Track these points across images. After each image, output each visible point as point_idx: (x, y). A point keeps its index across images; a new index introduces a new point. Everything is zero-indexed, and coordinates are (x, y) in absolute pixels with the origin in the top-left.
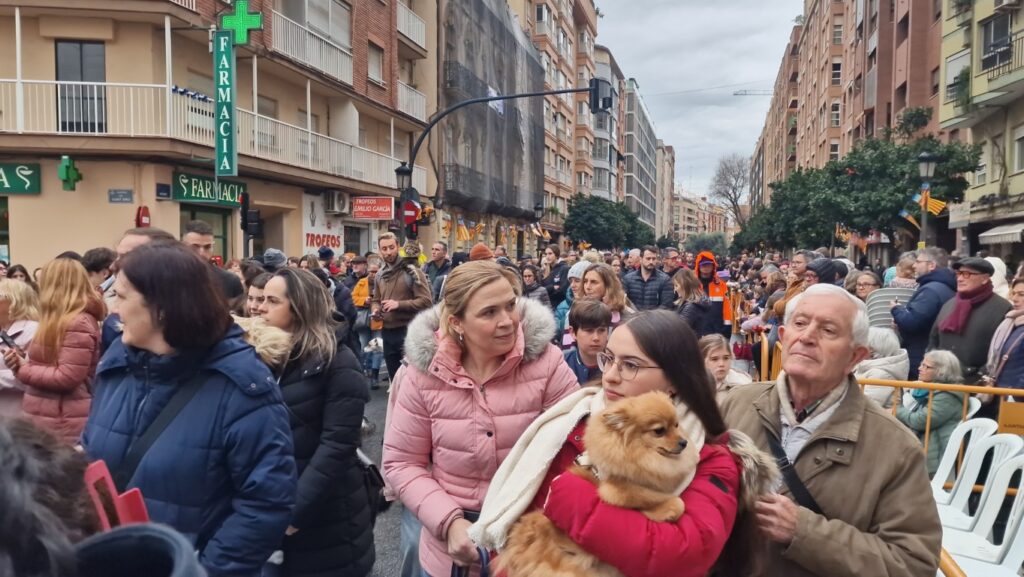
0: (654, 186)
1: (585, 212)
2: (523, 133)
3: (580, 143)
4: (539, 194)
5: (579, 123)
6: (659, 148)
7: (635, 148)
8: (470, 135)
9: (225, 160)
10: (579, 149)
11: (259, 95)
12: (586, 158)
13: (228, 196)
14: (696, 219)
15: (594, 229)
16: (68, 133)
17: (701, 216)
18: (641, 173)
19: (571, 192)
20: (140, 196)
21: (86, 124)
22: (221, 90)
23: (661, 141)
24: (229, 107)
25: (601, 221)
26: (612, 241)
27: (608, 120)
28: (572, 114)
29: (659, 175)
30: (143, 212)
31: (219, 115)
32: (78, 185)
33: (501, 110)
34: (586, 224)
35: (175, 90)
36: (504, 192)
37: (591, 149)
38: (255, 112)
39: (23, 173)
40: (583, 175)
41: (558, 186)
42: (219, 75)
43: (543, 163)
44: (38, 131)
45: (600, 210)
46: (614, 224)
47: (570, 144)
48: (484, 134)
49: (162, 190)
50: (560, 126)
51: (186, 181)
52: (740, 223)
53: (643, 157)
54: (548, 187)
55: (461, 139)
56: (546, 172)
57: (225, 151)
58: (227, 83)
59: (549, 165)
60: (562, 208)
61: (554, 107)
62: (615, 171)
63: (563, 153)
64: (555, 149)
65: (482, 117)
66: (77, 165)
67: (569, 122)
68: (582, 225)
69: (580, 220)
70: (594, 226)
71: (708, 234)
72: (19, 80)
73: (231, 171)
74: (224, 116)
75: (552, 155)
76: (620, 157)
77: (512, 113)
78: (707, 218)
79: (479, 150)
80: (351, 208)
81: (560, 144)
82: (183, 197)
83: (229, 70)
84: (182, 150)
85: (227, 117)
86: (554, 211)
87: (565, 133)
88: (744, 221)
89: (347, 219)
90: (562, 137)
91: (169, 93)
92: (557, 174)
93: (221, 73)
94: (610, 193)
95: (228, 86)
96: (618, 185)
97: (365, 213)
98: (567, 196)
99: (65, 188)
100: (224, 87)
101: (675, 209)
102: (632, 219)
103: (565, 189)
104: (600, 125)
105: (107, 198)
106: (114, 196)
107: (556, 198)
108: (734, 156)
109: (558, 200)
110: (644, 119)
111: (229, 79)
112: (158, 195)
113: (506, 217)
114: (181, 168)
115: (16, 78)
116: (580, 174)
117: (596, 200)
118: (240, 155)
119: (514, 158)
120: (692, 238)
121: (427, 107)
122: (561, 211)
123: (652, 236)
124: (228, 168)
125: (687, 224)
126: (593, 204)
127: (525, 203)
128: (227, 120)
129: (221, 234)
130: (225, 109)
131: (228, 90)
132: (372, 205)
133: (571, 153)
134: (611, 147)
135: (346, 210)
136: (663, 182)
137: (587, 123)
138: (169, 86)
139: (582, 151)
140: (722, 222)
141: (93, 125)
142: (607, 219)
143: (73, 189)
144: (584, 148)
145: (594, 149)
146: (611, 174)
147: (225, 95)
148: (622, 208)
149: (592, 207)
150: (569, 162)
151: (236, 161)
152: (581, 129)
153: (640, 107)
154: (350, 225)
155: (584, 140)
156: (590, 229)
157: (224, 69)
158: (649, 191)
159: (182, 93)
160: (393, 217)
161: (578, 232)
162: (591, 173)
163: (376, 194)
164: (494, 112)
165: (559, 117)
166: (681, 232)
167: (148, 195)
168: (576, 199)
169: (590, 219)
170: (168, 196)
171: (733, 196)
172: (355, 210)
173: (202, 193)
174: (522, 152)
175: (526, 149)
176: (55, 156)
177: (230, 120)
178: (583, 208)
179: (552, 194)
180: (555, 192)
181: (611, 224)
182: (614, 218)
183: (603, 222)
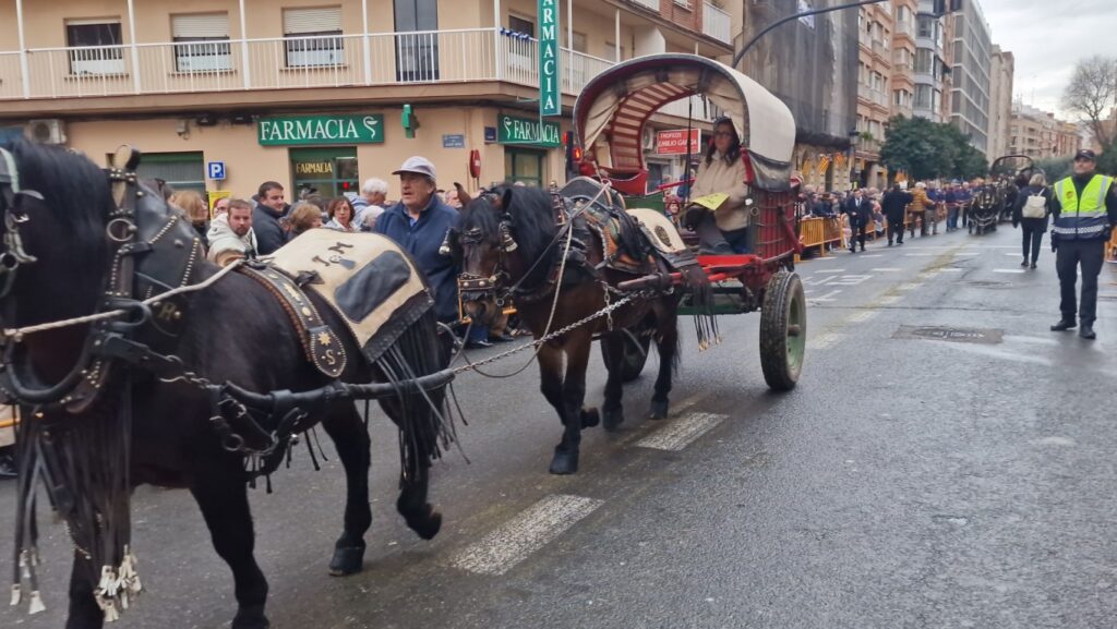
0: (987, 103)
1: (905, 137)
2: (835, 48)
3: (899, 56)
4: (852, 118)
5: (897, 32)
6: (992, 55)
7: (965, 56)
8: (777, 56)
9: (550, 99)
10: (896, 62)
11: (574, 32)
12: (904, 72)
13: (543, 138)
14: (1039, 140)
15: (917, 155)
16: (409, 82)
18: (971, 86)
19: (886, 113)
20: (471, 140)
21: (423, 72)
22: (545, 28)
23: (998, 46)
24: (553, 44)
25: (927, 146)
26: (935, 170)
27: (933, 26)
28: (890, 21)
29: (993, 88)
30: (474, 155)
31: (543, 55)
32: (417, 131)
33: (812, 24)
34: (907, 149)
35: (502, 32)
36: (813, 119)
37: (911, 62)
38: (570, 49)
39: (370, 124)
40: (902, 93)
41: (873, 107)
42: (543, 12)
43: (857, 82)
44: (383, 83)
45: (925, 133)
46: (941, 148)
47: (886, 57)
48: (793, 52)
49: (489, 132)
50: (876, 38)
51: (509, 123)
52: (1100, 142)
53: (974, 67)
54: (861, 110)
55: (767, 60)
56: (860, 93)
57: (549, 90)
58: (551, 21)
59: (862, 83)
60: (879, 134)
61: (869, 15)
62: (939, 87)
63: (879, 68)
64: (870, 65)
65: (792, 35)
66: (416, 113)
67: (887, 31)
68: (903, 151)
69: (899, 145)
70: (917, 152)
72: (366, 34)
73: (555, 110)
74: (548, 55)
75: (866, 72)
76: (946, 69)
77: (824, 27)
79: (786, 70)
80: (655, 144)
81: (876, 59)
82: (506, 139)
83: (553, 7)
84: (510, 92)
85: (551, 55)
86: (867, 137)
87: (881, 45)
88: (1107, 140)
89: (650, 155)
90: (878, 51)
91: (497, 35)
92: (871, 95)
93: (545, 11)
94: (934, 113)
95: (553, 23)
96: (942, 103)
97: (670, 148)
98: (882, 119)
99: (407, 136)
100: (548, 25)
101: (1012, 129)
102: (961, 141)
103: (881, 111)
104: (923, 33)
105: (441, 145)
106: (447, 141)
107: (870, 121)
108: (1096, 59)
109: (872, 124)
110: (977, 20)
111: (553, 16)
112: (487, 139)
113: (814, 145)
114: (505, 111)
115: (362, 32)
116: (897, 92)
117: (920, 122)
118: (562, 94)
119: (825, 79)
121: (732, 27)
122: (875, 137)
123: (986, 162)
124: (552, 107)
126: (916, 126)
127: (836, 130)
128: (552, 59)
129: (537, 175)
130: (549, 47)
131: (552, 27)
132: (677, 139)
133: (888, 68)
134: (936, 57)
135: (650, 146)
136: (997, 97)
137: (908, 32)
138: (497, 29)
139: (901, 65)
141: (430, 73)
142: (933, 143)
143: (414, 136)
144: (903, 60)
145: (915, 62)
146: (935, 90)
147: (549, 33)
148: (950, 130)
149: (915, 130)
150: (885, 78)
151: (560, 102)
152: (900, 38)
153: (972, 7)
154: (652, 162)
155: (903, 51)
156: (912, 155)
157: (548, 6)
158: (980, 108)
159: (508, 35)
160: (699, 151)
161: (896, 160)
162: (911, 90)
163: (680, 127)
164: (804, 27)
165: (875, 26)
167: (477, 139)
168: (896, 121)
169: (911, 144)
170: (494, 139)
171: (1093, 108)
172: (659, 145)
173: (521, 134)
174: (832, 70)
175: (837, 67)
176: (397, 105)
177: (554, 59)
178: (904, 132)
179: (866, 117)
180: (869, 115)
181: (938, 149)
182: (942, 142)
183: (928, 148)
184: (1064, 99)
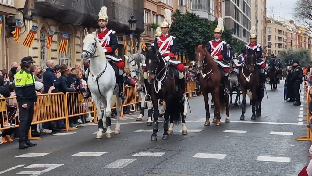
0: (249, 10)
1: (182, 28)
14: (285, 38)
15: (190, 42)
17: (289, 36)
25: (196, 35)
34: (183, 38)
54: (149, 5)
70: (190, 40)
71: (295, 49)
78: (294, 37)
86: (155, 27)
94: (209, 14)
96: (216, 8)
101: (267, 30)
107: (157, 16)
109: (159, 17)
120: (282, 54)
125: (278, 42)
126: (189, 20)
136: (256, 7)
140: (307, 40)
142: (202, 34)
149: (188, 23)
156: (187, 42)
158: (245, 14)
166: (273, 48)
169: (186, 33)
178: (181, 24)
179: (153, 12)
180: (156, 11)
181: (205, 39)
182: (208, 33)
183: (198, 37)
184: (296, 9)
